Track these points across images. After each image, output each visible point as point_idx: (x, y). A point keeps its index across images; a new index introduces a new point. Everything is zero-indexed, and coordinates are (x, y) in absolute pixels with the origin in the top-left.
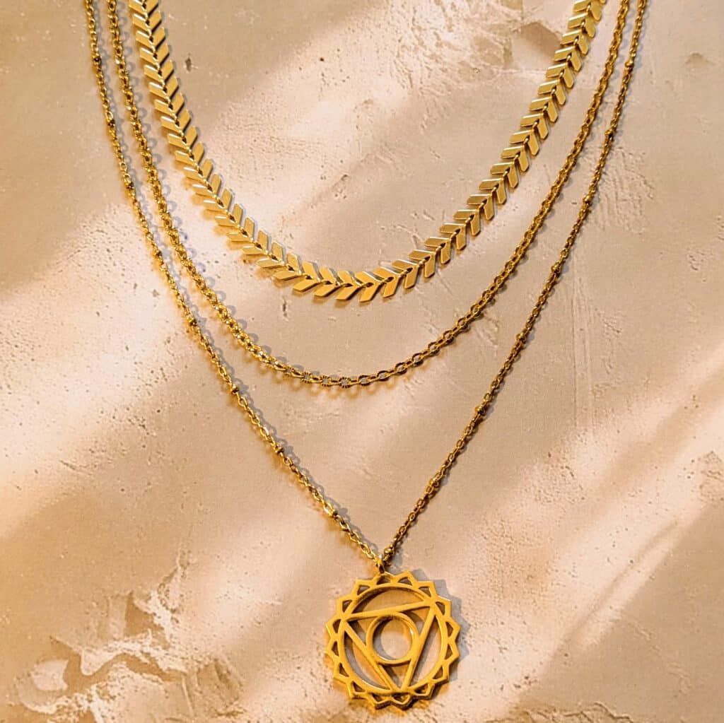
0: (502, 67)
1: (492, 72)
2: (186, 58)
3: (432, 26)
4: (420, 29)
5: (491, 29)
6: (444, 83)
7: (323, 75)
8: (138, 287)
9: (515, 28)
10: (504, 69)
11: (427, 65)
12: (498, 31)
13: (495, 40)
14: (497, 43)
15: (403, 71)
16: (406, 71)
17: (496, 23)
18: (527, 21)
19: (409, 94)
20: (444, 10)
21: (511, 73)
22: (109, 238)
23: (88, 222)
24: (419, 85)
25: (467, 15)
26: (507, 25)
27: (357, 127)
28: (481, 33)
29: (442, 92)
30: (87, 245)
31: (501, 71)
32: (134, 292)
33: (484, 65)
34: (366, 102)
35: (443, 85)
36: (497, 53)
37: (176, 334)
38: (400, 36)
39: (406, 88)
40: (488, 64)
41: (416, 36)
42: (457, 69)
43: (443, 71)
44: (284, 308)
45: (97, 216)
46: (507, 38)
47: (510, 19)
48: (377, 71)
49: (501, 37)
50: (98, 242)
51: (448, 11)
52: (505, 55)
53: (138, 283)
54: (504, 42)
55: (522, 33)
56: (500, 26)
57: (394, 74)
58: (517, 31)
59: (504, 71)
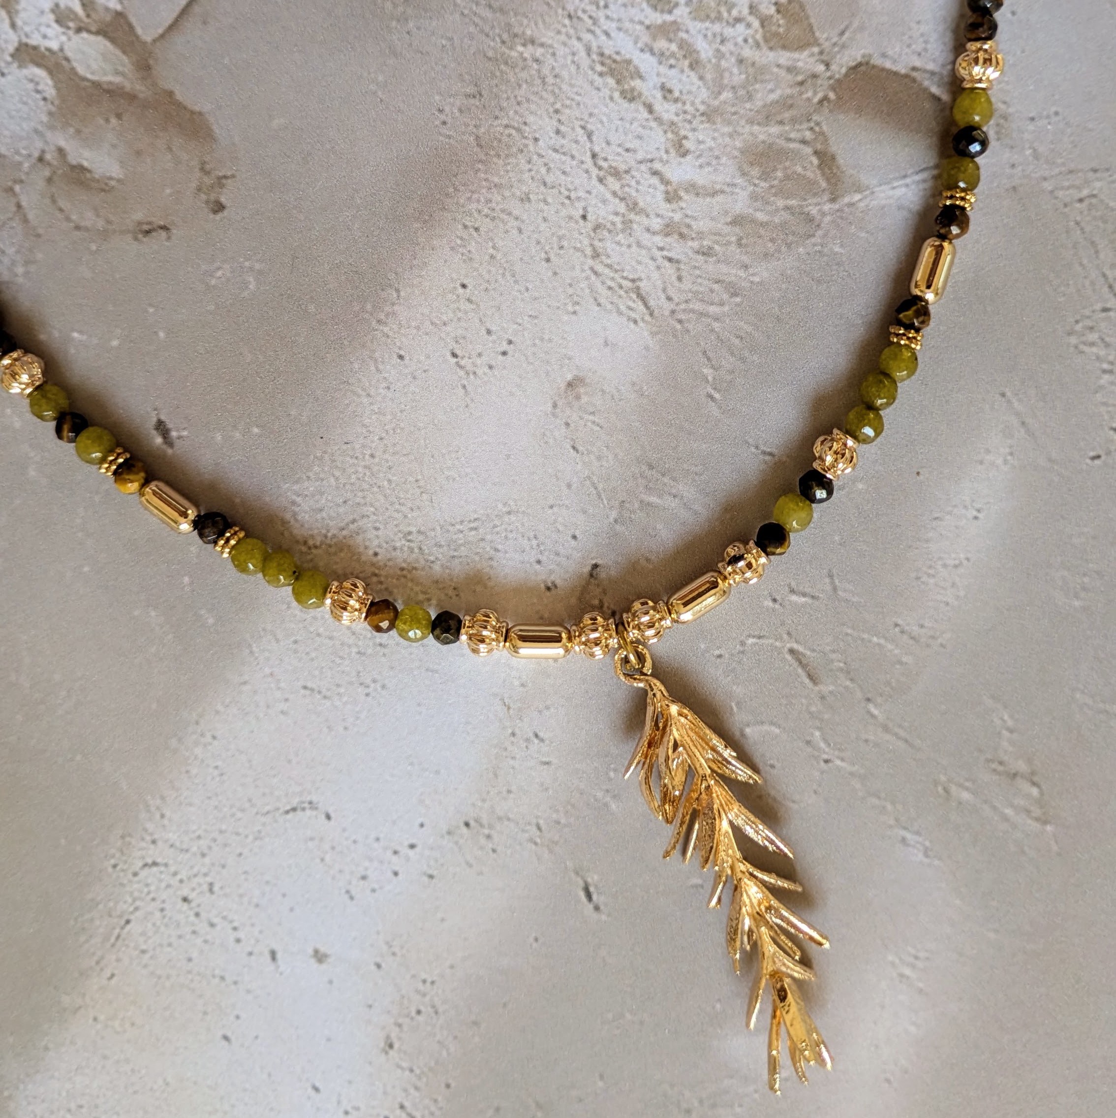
0: (826, 197)
1: (810, 219)
2: (155, 420)
3: (640, 156)
4: (616, 173)
5: (767, 116)
6: (717, 282)
7: (454, 355)
8: (279, 956)
9: (820, 95)
10: (833, 200)
11: (665, 253)
12: (787, 115)
13: (789, 140)
14: (792, 145)
15: (621, 287)
16: (625, 283)
17: (773, 97)
18: (839, 68)
19: (653, 334)
20: (650, 109)
21: (851, 205)
22: (175, 874)
23: (118, 855)
24: (668, 306)
25: (703, 103)
26: (801, 94)
27: (574, 448)
28: (752, 134)
29: (722, 304)
30: (138, 903)
31: (827, 207)
32: (278, 967)
33: (787, 208)
34: (570, 385)
35: (716, 287)
36: (805, 168)
37: (400, 1026)
38: (580, 205)
39: (641, 324)
40: (793, 202)
41: (614, 194)
42: (734, 239)
43: (704, 254)
44: (589, 896)
45: (130, 835)
46: (812, 124)
47: (800, 78)
48: (566, 304)
49: (797, 127)
50: (158, 889)
51: (661, 106)
52: (820, 167)
53: (275, 946)
54: (808, 135)
55: (839, 98)
56: (786, 104)
57: (602, 301)
58: (826, 98)
59: (837, 206)
